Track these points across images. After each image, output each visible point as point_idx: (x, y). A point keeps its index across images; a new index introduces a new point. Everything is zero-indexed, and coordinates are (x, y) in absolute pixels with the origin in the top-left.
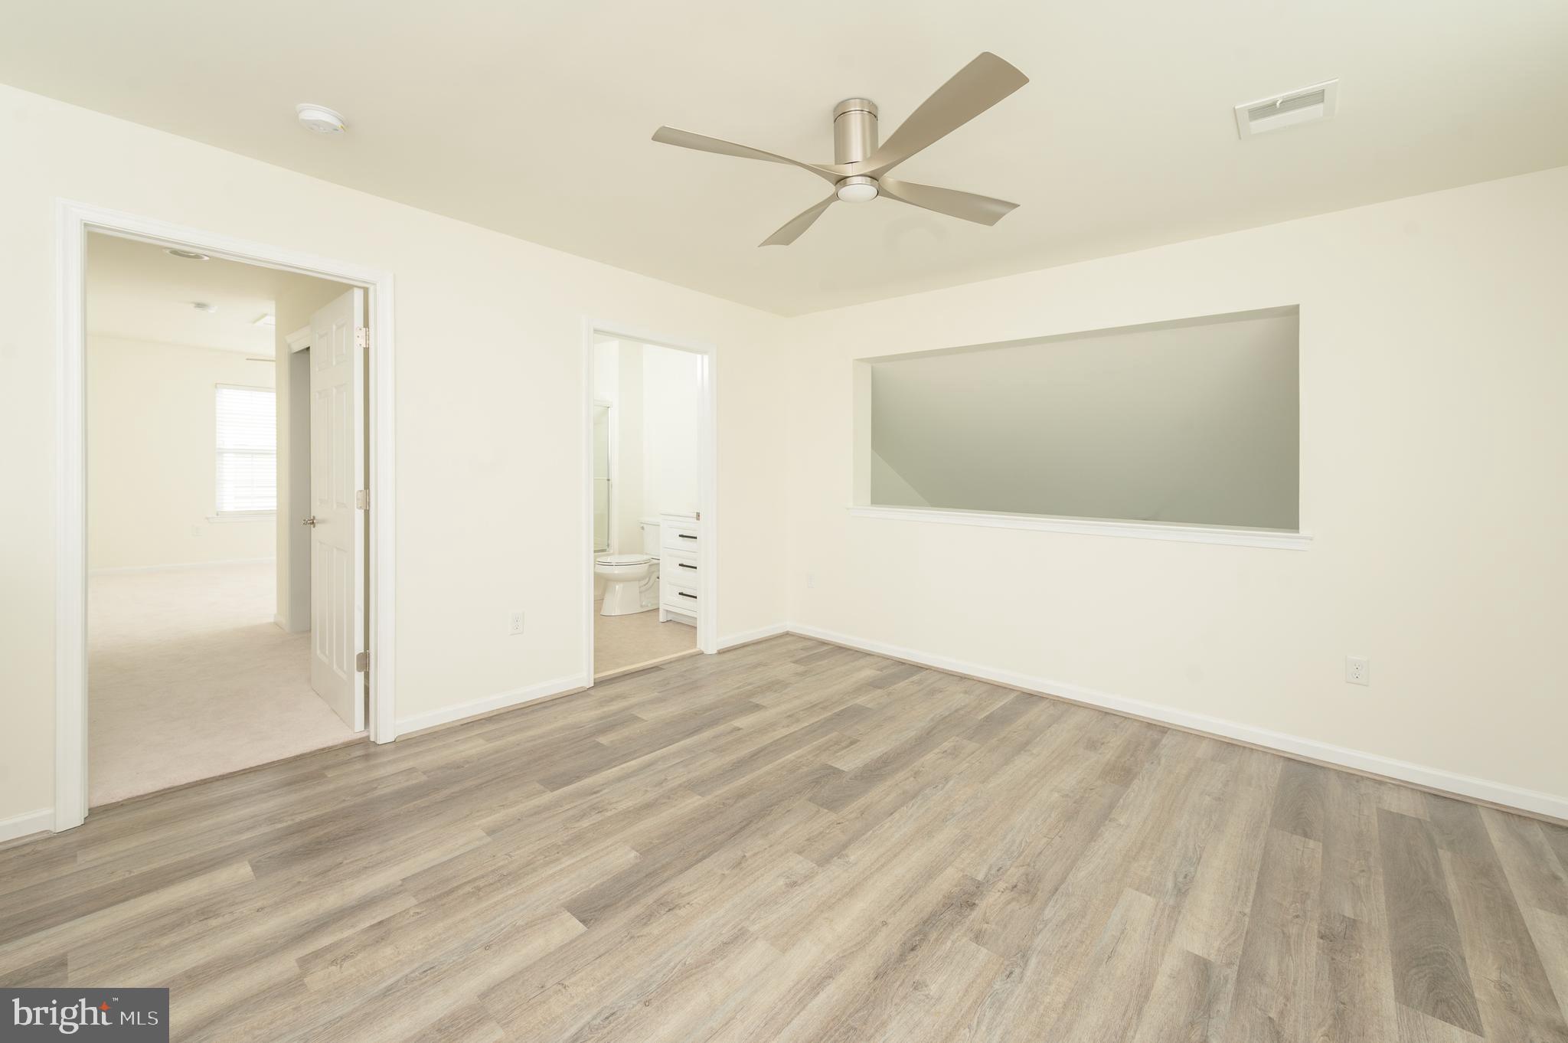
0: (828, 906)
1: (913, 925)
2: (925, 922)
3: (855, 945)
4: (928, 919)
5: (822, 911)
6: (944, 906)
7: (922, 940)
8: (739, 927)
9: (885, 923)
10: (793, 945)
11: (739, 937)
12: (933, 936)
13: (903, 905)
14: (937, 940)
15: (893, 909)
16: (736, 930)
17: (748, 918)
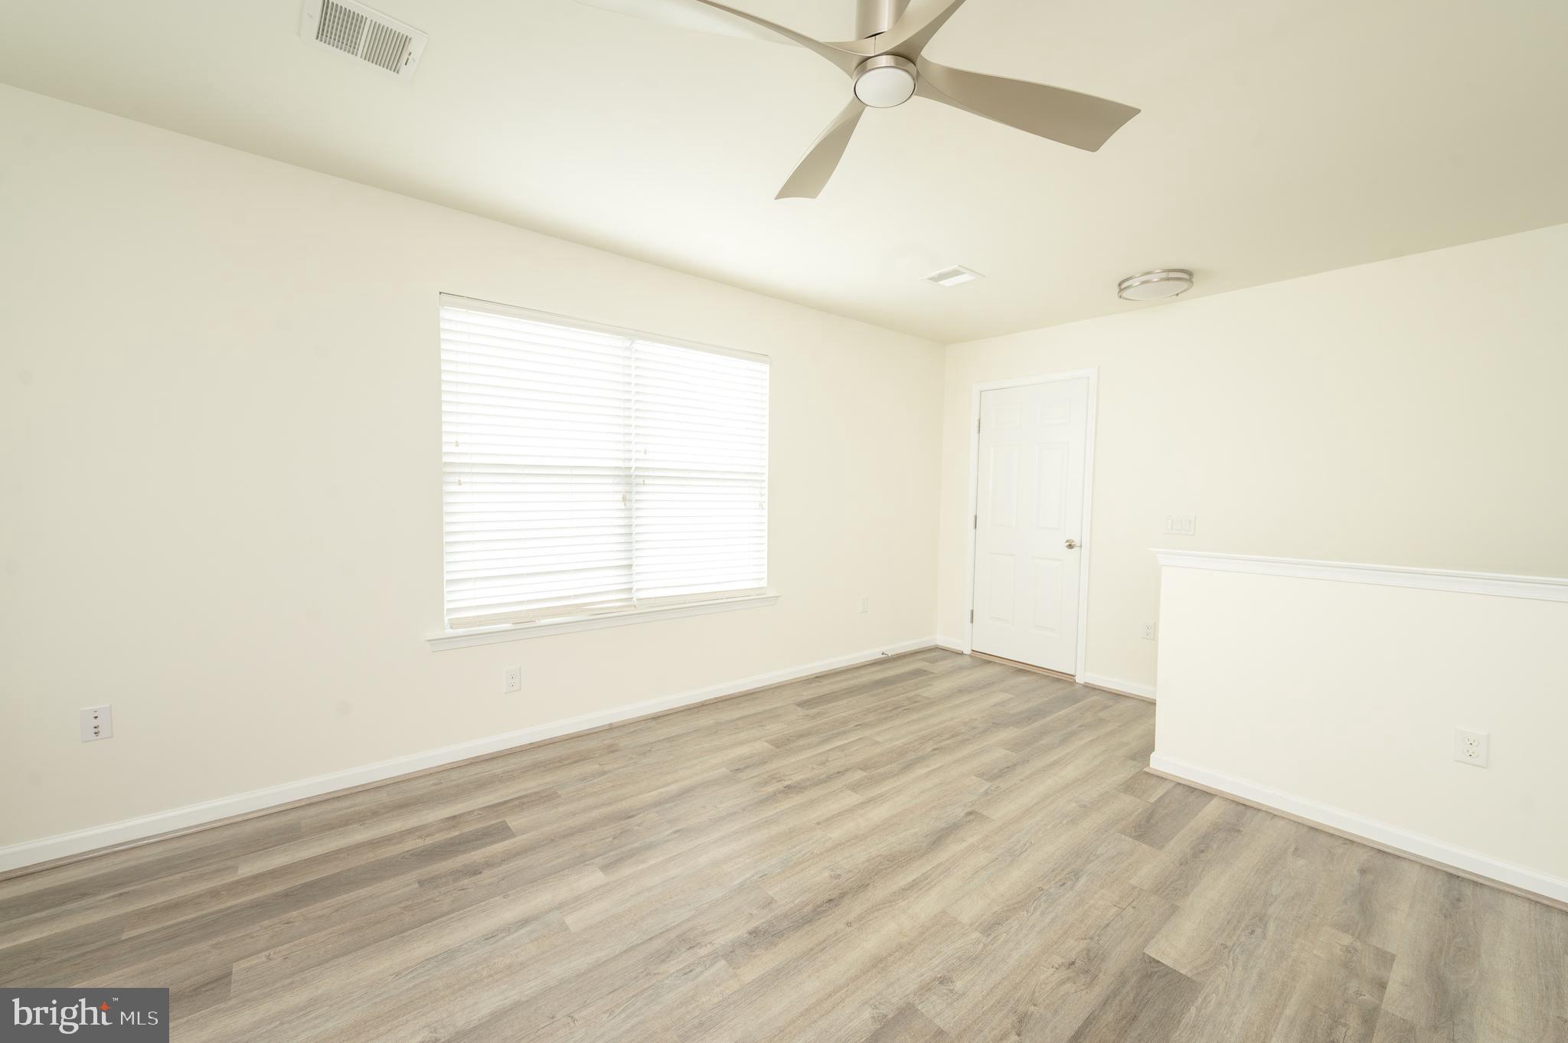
0: (904, 949)
1: (822, 920)
2: (811, 921)
3: (880, 909)
4: (805, 924)
5: (909, 944)
6: (783, 935)
7: (821, 906)
8: (991, 938)
9: (849, 924)
10: (935, 915)
11: (991, 927)
12: (810, 907)
13: (824, 941)
14: (807, 905)
15: (836, 937)
16: (993, 935)
17: (985, 946)
